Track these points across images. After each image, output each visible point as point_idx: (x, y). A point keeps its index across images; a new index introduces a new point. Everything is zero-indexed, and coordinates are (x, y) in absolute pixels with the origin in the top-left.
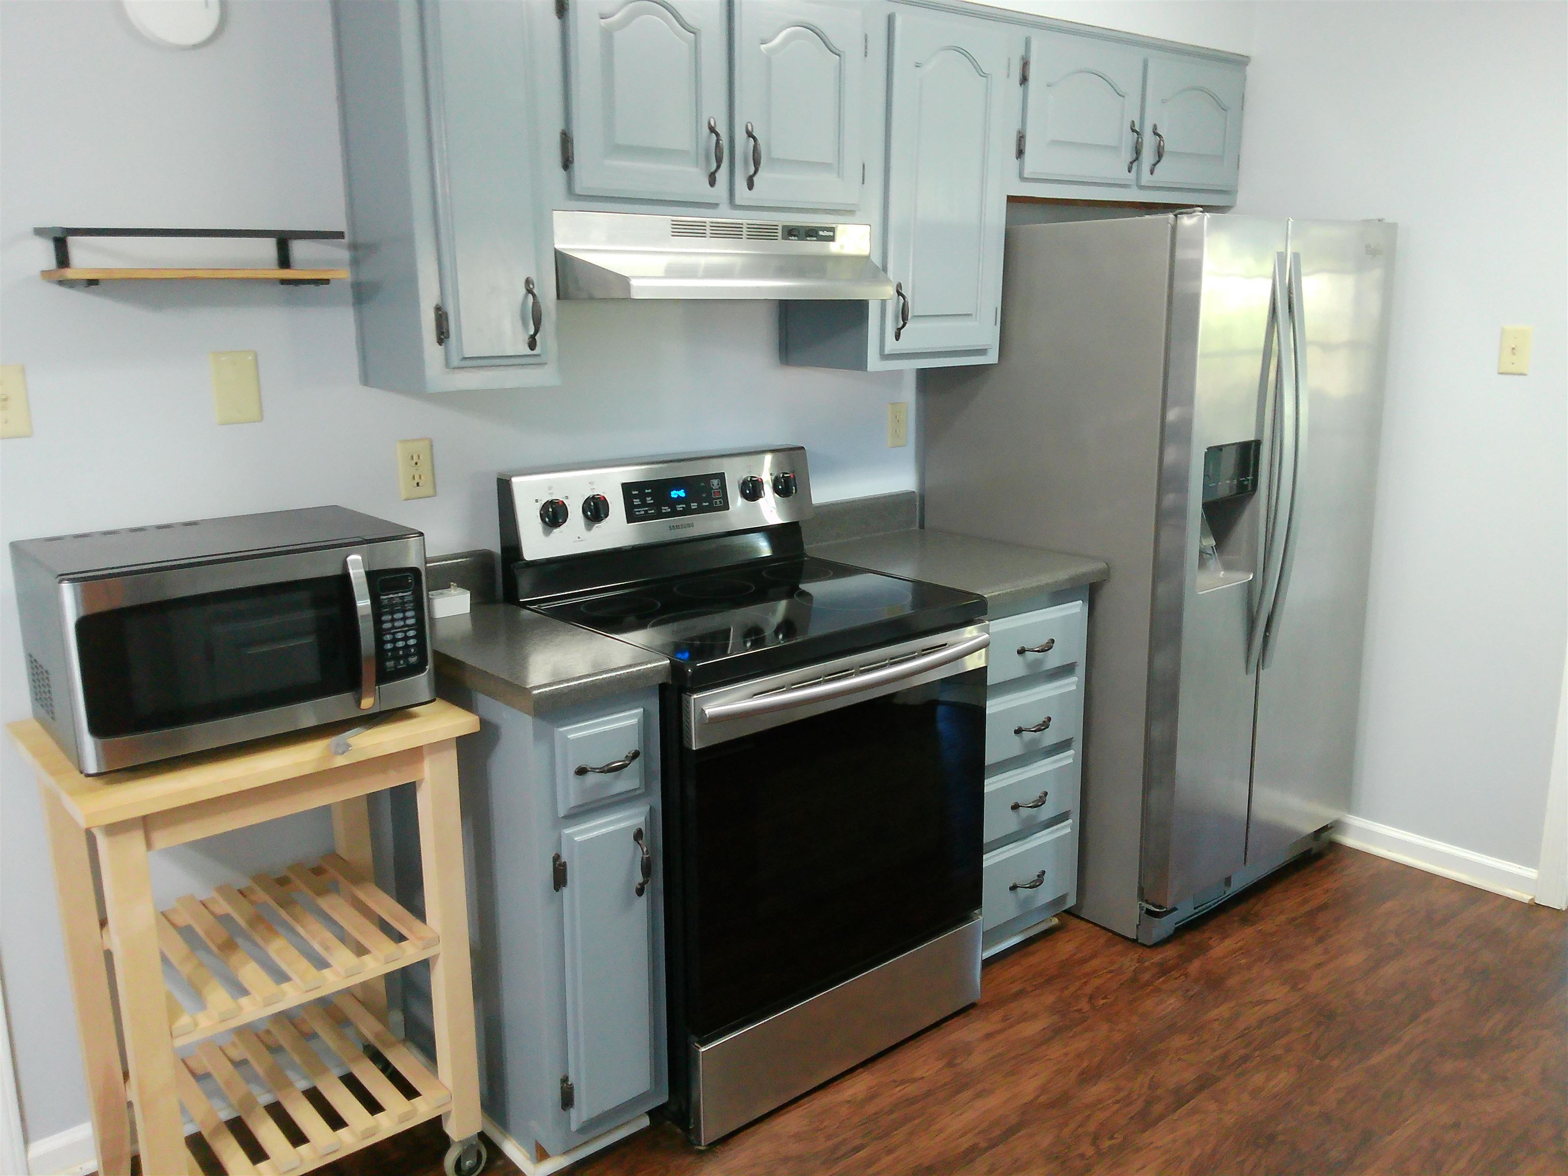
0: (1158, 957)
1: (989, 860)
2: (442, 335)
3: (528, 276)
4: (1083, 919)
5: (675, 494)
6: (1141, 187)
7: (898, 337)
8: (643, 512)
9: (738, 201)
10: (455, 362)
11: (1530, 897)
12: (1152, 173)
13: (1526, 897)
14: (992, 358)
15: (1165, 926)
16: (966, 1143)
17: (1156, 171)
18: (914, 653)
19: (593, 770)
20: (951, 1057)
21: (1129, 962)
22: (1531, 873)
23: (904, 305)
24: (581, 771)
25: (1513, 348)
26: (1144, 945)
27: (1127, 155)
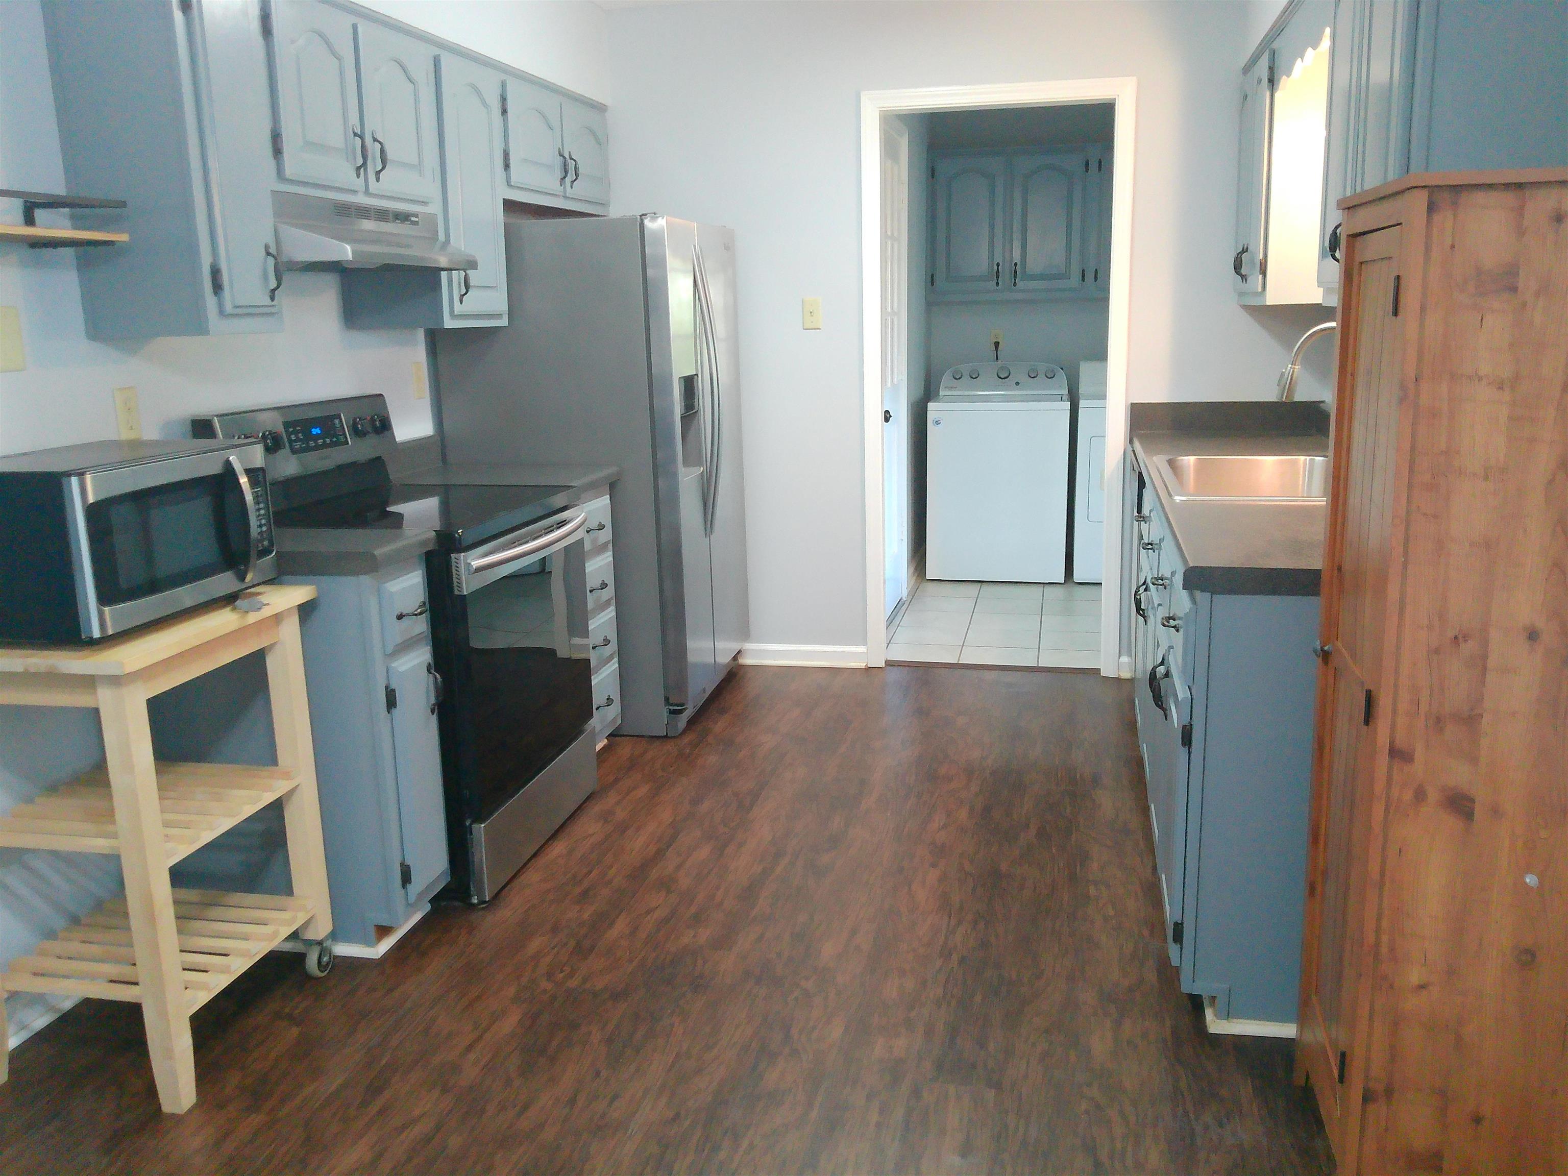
0: (686, 740)
1: (595, 681)
2: (217, 287)
3: (264, 243)
4: (624, 736)
5: (315, 431)
6: (565, 197)
7: (461, 302)
8: (298, 446)
9: (371, 190)
10: (229, 308)
11: (865, 664)
12: (572, 187)
13: (863, 665)
14: (504, 322)
15: (682, 721)
16: (652, 849)
17: (574, 186)
18: (553, 526)
19: (408, 615)
20: (606, 817)
21: (670, 747)
22: (862, 649)
23: (465, 275)
24: (400, 617)
25: (811, 312)
26: (674, 737)
27: (559, 174)
